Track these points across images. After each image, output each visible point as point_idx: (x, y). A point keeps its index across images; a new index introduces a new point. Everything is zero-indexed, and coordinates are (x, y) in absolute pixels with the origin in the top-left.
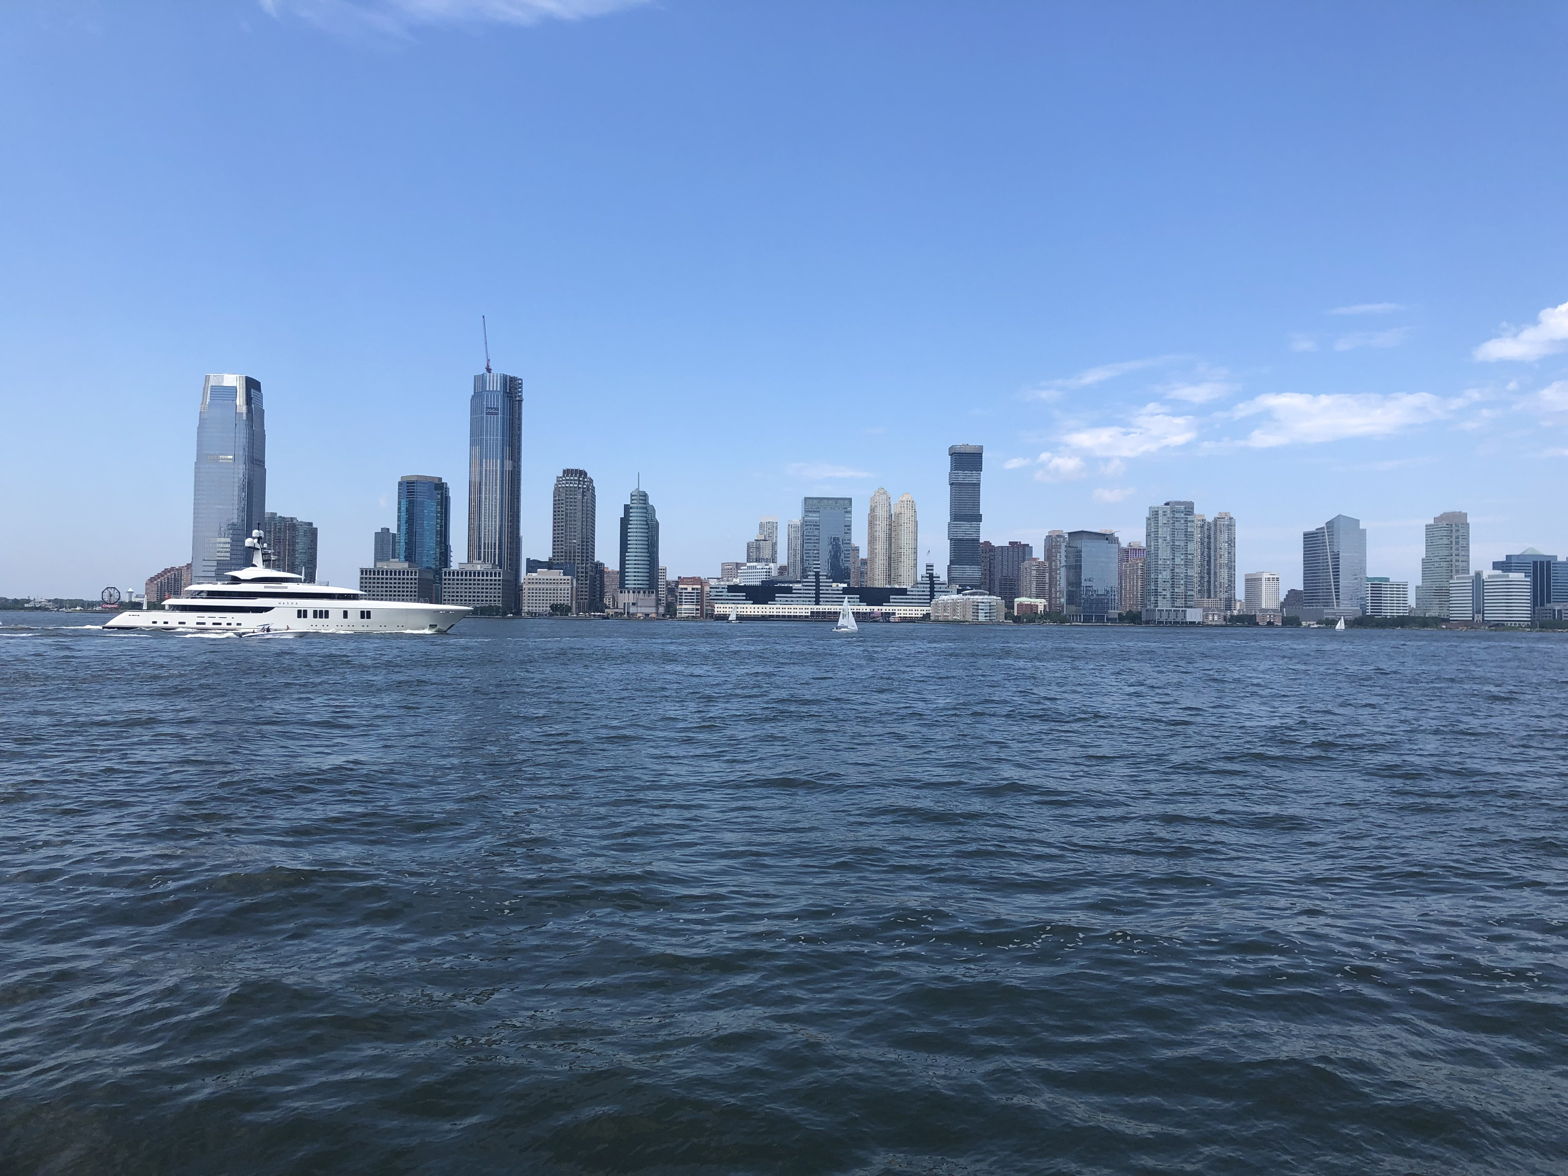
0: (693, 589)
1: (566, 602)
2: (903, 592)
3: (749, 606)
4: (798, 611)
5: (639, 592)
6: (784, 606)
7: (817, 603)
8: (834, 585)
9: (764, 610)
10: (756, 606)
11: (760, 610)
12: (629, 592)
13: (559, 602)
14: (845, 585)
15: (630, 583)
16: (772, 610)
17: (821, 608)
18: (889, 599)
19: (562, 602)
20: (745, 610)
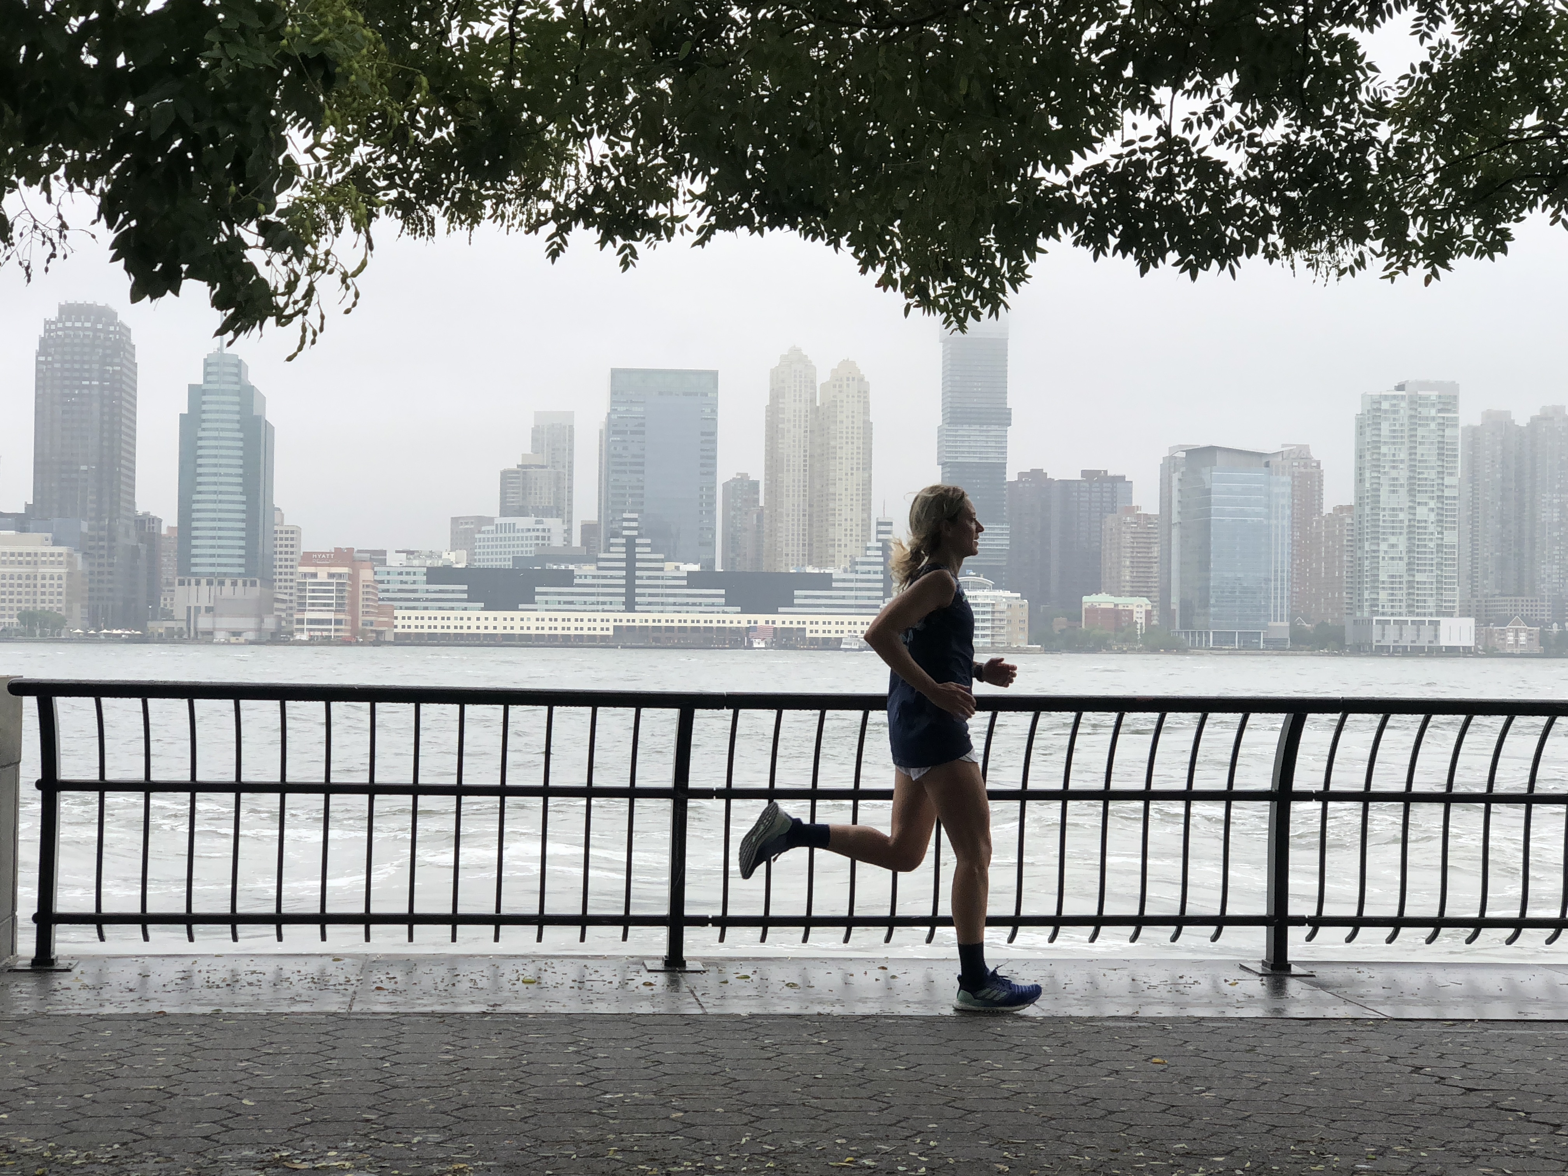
0: (331, 576)
1: (55, 606)
2: (824, 582)
3: (474, 614)
4: (586, 625)
5: (221, 583)
6: (554, 615)
7: (630, 607)
8: (669, 566)
9: (509, 624)
10: (491, 614)
11: (500, 624)
12: (198, 583)
13: (39, 606)
14: (696, 568)
15: (202, 564)
16: (525, 624)
17: (639, 619)
18: (793, 597)
19: (47, 606)
20: (465, 623)
